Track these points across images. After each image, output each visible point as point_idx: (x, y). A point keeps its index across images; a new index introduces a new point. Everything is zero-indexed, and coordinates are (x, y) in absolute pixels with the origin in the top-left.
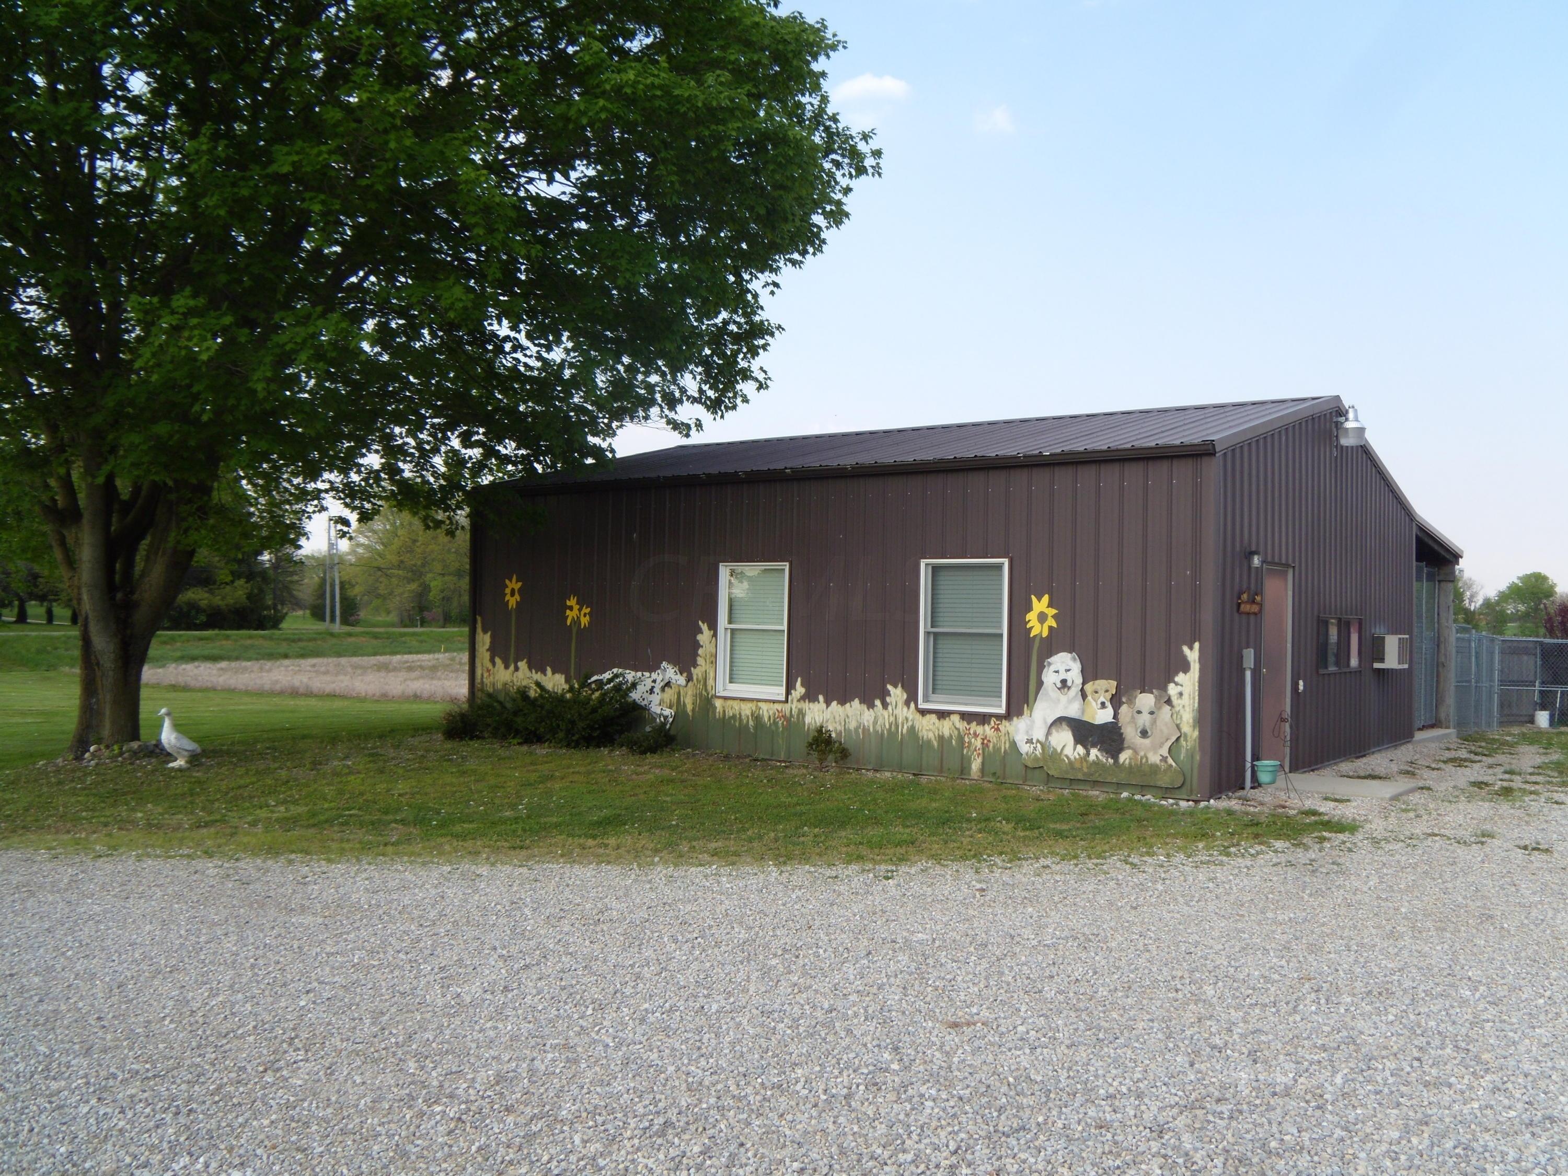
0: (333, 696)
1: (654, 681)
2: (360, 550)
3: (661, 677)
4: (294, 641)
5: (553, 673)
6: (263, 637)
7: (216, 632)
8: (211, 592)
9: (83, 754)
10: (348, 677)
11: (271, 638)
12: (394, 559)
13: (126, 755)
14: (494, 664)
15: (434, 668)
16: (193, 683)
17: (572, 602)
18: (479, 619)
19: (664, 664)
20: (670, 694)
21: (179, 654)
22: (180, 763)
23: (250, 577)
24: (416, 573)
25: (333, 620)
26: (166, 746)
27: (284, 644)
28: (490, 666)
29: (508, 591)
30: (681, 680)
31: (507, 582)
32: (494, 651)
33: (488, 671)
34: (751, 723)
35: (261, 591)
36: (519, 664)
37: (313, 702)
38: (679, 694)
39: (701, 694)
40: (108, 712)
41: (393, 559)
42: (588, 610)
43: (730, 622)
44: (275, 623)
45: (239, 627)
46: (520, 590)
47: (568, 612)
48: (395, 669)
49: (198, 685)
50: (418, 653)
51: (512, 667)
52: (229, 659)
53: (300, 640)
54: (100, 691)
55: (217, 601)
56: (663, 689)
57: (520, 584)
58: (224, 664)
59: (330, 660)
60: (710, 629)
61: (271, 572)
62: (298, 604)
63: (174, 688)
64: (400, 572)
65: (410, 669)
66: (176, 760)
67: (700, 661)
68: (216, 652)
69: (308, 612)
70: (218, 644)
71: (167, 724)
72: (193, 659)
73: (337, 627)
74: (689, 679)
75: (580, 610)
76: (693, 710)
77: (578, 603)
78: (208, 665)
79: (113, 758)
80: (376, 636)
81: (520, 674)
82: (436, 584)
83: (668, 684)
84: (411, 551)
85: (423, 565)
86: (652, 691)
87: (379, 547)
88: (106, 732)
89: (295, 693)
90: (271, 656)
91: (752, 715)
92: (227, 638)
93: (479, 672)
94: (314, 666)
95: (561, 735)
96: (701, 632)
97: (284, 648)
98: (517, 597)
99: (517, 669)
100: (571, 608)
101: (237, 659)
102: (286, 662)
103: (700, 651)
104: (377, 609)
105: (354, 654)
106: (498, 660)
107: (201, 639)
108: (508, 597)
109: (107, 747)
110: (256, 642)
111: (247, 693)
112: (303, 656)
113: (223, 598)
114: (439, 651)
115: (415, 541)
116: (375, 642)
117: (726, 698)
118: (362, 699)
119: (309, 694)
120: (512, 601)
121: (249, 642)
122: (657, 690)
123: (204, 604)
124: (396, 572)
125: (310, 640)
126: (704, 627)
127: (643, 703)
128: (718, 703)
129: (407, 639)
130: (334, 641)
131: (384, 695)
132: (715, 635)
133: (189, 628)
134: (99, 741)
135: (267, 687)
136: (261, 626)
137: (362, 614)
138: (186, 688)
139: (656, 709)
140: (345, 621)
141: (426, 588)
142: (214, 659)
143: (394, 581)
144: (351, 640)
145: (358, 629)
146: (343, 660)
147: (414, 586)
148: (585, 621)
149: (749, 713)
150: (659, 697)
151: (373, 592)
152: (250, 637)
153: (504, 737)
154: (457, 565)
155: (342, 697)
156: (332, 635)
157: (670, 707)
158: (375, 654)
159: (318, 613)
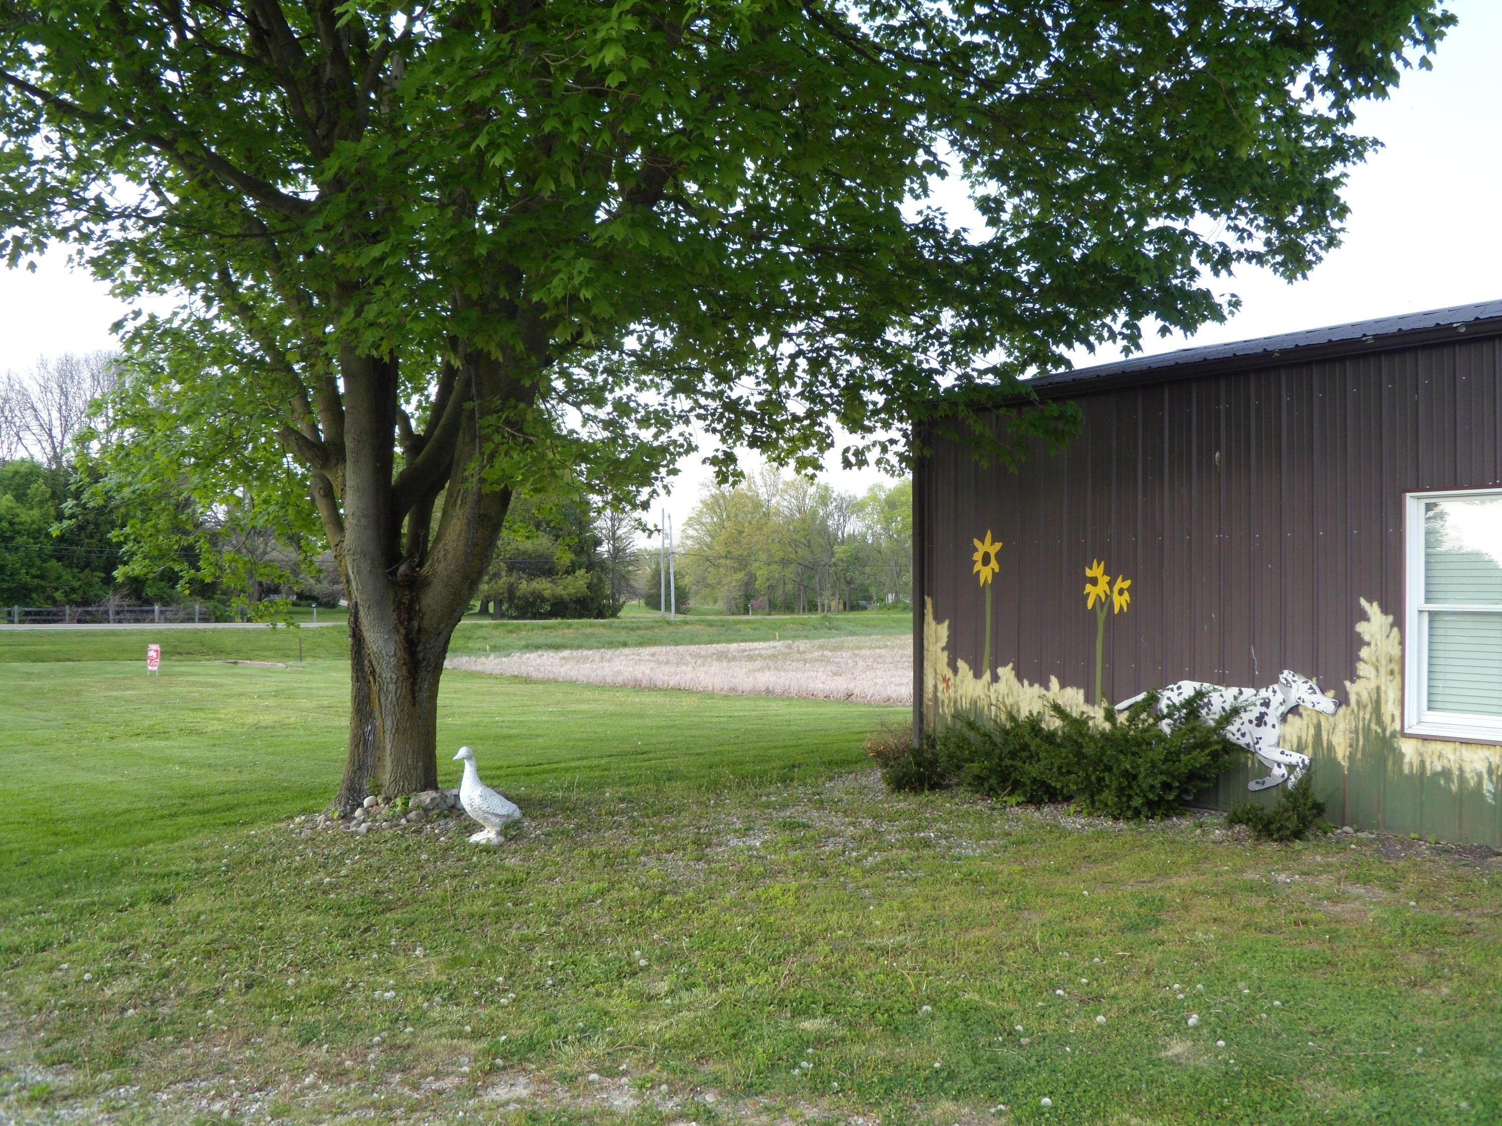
0: (678, 690)
1: (1266, 703)
2: (689, 542)
3: (1279, 697)
4: (632, 629)
5: (1063, 686)
6: (603, 625)
7: (559, 620)
8: (553, 582)
9: (353, 811)
10: (690, 668)
11: (610, 627)
12: (722, 550)
13: (412, 815)
14: (955, 671)
15: (773, 657)
16: (534, 674)
17: (1096, 571)
18: (928, 601)
19: (1286, 674)
20: (1296, 727)
21: (523, 643)
22: (487, 836)
23: (590, 567)
24: (743, 563)
25: (668, 608)
26: (468, 808)
27: (624, 632)
28: (949, 674)
29: (978, 556)
30: (1326, 702)
31: (976, 542)
32: (954, 650)
33: (945, 680)
34: (1488, 786)
35: (600, 580)
36: (1001, 671)
37: (660, 699)
38: (1318, 727)
39: (1367, 730)
40: (388, 747)
41: (720, 549)
42: (1127, 584)
43: (1428, 600)
44: (614, 612)
45: (581, 616)
46: (998, 555)
47: (1089, 588)
48: (734, 659)
49: (540, 676)
50: (752, 640)
51: (987, 676)
52: (572, 647)
53: (638, 628)
54: (377, 714)
55: (559, 591)
56: (1284, 718)
57: (998, 546)
58: (566, 653)
59: (668, 648)
60: (1385, 611)
61: (609, 563)
62: (634, 594)
63: (517, 679)
64: (728, 562)
65: (750, 658)
66: (481, 828)
67: (1363, 669)
68: (559, 641)
69: (642, 602)
70: (560, 632)
71: (469, 774)
72: (537, 647)
73: (672, 616)
74: (1342, 700)
75: (1111, 584)
76: (1351, 757)
77: (1106, 572)
78: (551, 653)
79: (393, 820)
80: (711, 624)
81: (1001, 687)
82: (762, 574)
83: (1294, 710)
84: (738, 542)
85: (749, 555)
86: (1260, 720)
87: (708, 539)
88: (386, 777)
89: (637, 687)
90: (611, 645)
91: (1490, 771)
92: (570, 626)
93: (929, 682)
94: (653, 655)
95: (1109, 796)
96: (1364, 617)
97: (623, 636)
98: (994, 564)
99: (995, 678)
100: (1094, 581)
101: (579, 647)
102: (626, 651)
103: (1364, 653)
104: (705, 599)
105: (691, 643)
106: (962, 665)
107: (544, 628)
108: (978, 566)
109: (388, 800)
110: (597, 631)
111: (589, 686)
112: (641, 644)
113: (565, 588)
114: (774, 639)
115: (741, 532)
116: (709, 630)
117: (1425, 739)
118: (709, 694)
119: (653, 688)
120: (986, 574)
121: (589, 630)
122: (1272, 717)
123: (547, 594)
124: (723, 561)
125: (647, 628)
126: (1373, 610)
127: (1242, 742)
128: (1408, 748)
129: (742, 626)
130: (671, 629)
131: (733, 689)
132: (1399, 622)
133: (534, 617)
134: (376, 790)
135: (609, 679)
136: (600, 615)
137: (692, 603)
138: (527, 680)
139: (1268, 751)
140: (678, 611)
141: (752, 578)
142: (557, 647)
143: (722, 571)
144: (687, 628)
145: (689, 617)
146: (681, 649)
147: (740, 575)
148: (1121, 602)
149: (1482, 767)
150: (1277, 732)
151: (701, 581)
152: (591, 626)
153: (992, 792)
154: (781, 554)
155: (689, 691)
156: (669, 623)
157: (1300, 749)
158: (711, 643)
159: (653, 602)
